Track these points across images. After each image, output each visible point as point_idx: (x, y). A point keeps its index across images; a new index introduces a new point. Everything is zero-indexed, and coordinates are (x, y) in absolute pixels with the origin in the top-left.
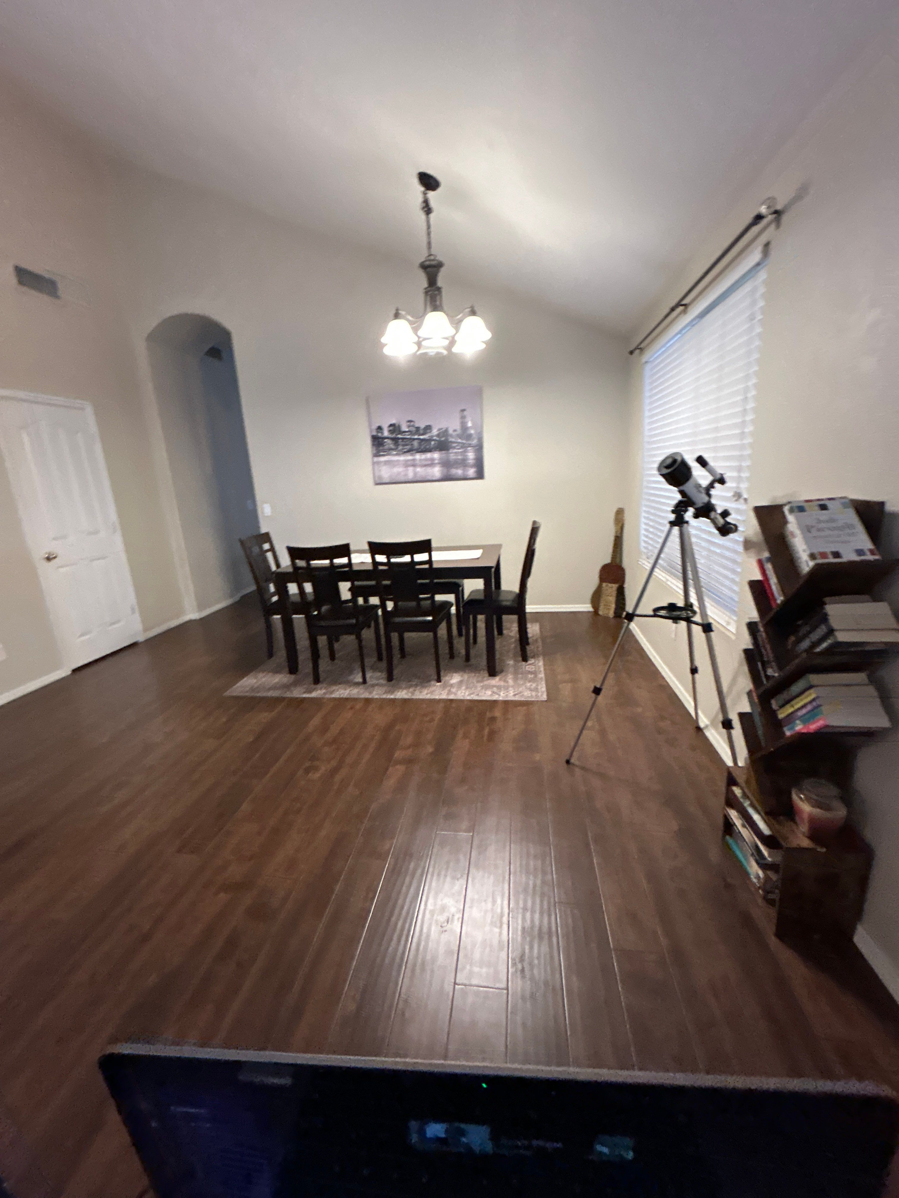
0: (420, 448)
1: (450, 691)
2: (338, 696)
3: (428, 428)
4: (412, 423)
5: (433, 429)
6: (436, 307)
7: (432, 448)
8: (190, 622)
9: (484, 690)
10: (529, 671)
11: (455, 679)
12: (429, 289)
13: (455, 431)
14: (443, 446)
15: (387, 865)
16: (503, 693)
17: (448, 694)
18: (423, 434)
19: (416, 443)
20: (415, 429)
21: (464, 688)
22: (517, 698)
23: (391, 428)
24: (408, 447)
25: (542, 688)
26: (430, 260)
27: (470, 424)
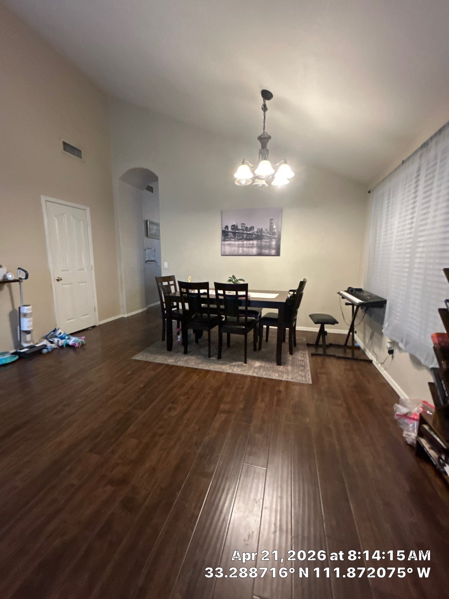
0: (246, 238)
1: (254, 371)
2: (191, 367)
3: (252, 228)
4: (244, 225)
5: (255, 228)
6: (265, 159)
7: (253, 238)
8: (123, 318)
9: (274, 373)
10: (301, 365)
11: (257, 364)
12: (262, 150)
13: (266, 230)
14: (259, 237)
15: (211, 483)
16: (285, 376)
17: (253, 373)
18: (249, 231)
19: (245, 236)
20: (244, 228)
21: (262, 370)
22: (293, 380)
23: (233, 227)
24: (241, 237)
25: (308, 376)
26: (264, 135)
27: (275, 227)
